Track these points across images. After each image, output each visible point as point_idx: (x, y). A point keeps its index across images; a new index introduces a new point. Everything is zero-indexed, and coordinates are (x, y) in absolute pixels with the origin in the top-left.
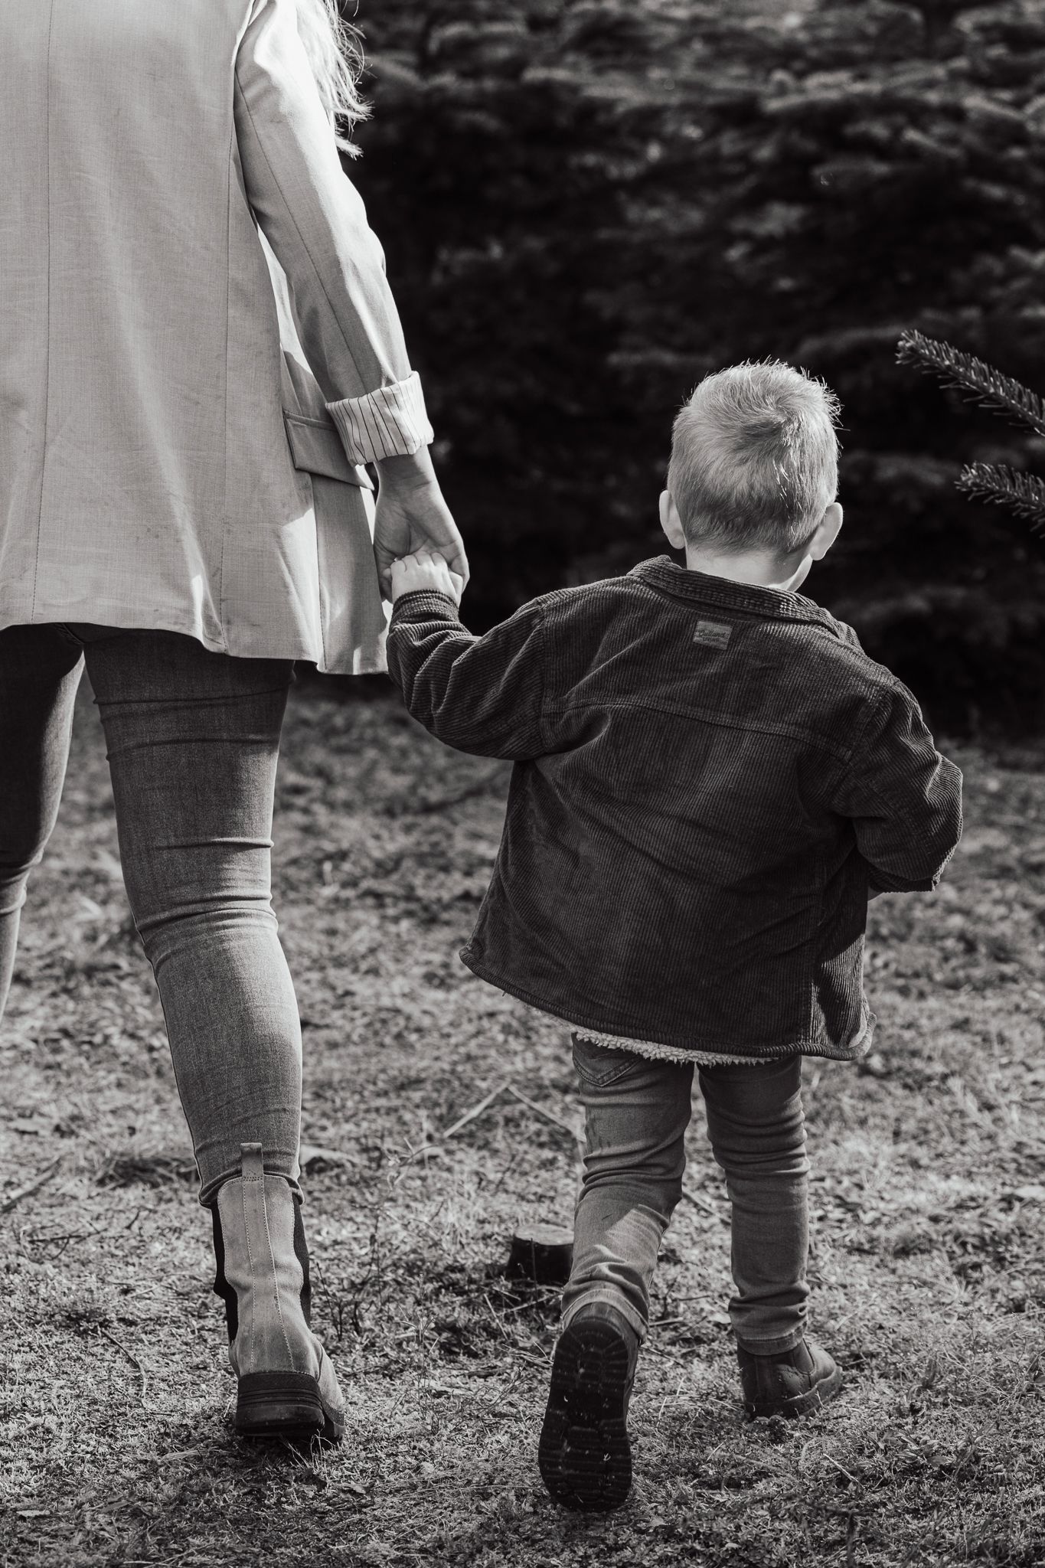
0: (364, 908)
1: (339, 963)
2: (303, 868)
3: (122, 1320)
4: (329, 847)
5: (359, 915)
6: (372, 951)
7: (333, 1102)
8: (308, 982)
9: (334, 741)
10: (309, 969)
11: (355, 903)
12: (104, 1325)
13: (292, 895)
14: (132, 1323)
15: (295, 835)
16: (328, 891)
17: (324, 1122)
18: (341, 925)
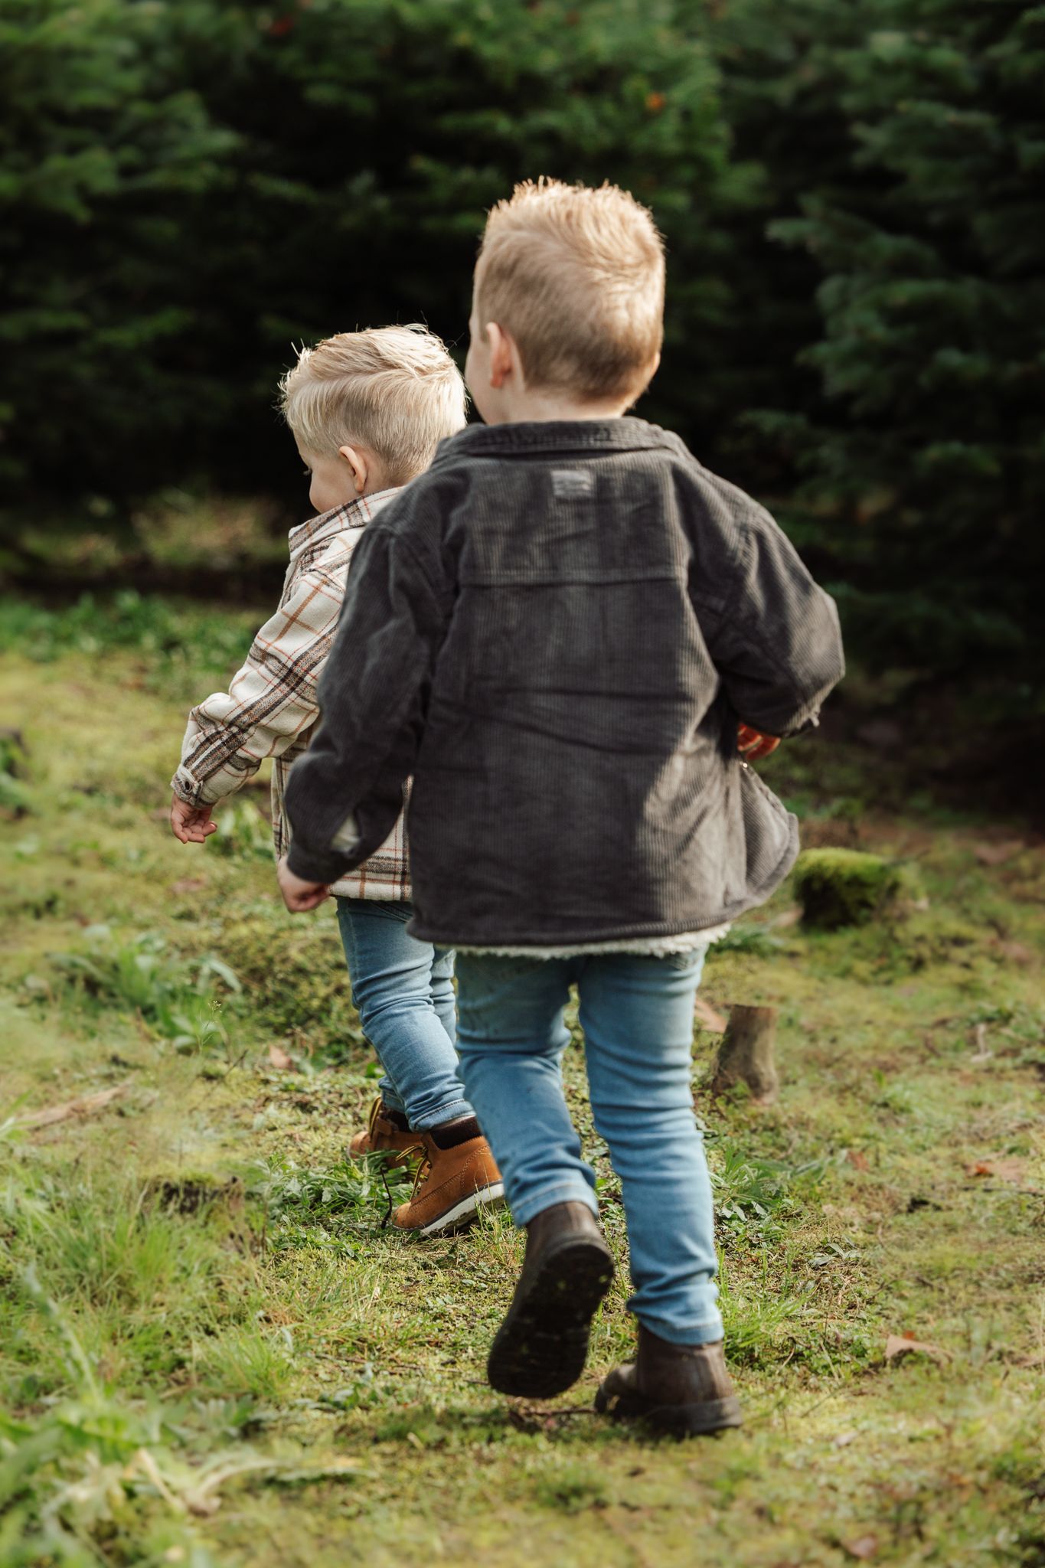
0: (1023, 1080)
1: (979, 1139)
2: (952, 1030)
3: (624, 1505)
4: (989, 1008)
5: (1015, 1086)
6: (1024, 1127)
7: (941, 1291)
8: (934, 1159)
9: (1016, 887)
10: (937, 1144)
11: (1013, 1074)
12: (600, 1505)
13: (933, 1061)
14: (633, 1509)
15: (952, 993)
16: (981, 1059)
17: (926, 1314)
18: (988, 1097)
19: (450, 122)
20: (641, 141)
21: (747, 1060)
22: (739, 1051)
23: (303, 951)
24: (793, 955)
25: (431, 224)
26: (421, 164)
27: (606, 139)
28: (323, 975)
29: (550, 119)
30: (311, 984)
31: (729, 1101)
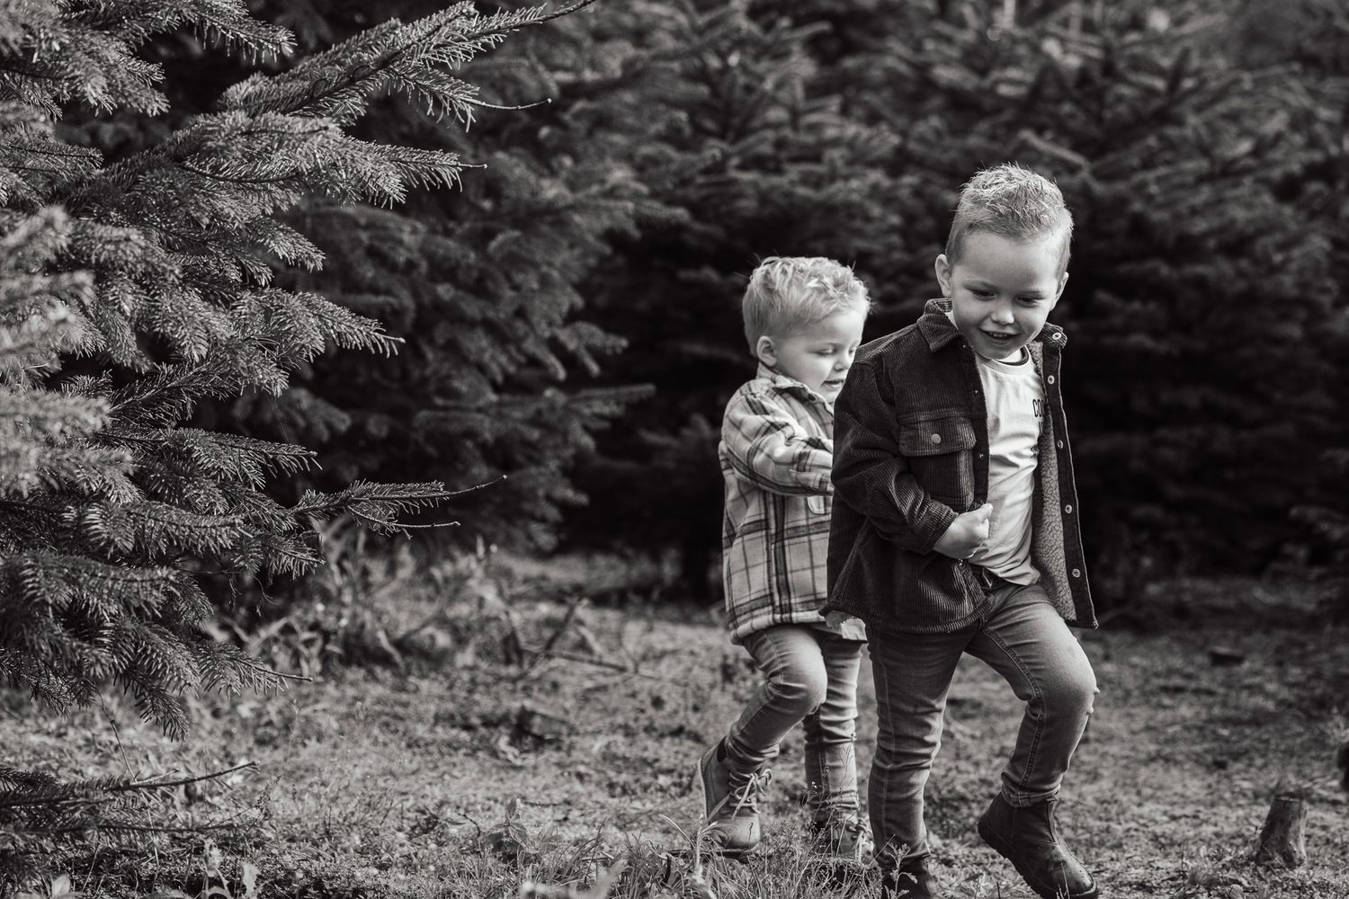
19: (1124, 269)
20: (1267, 285)
21: (1283, 840)
22: (1277, 834)
23: (965, 786)
24: (1335, 803)
25: (1109, 341)
26: (1103, 296)
27: (1241, 285)
28: (979, 802)
29: (1201, 269)
30: (970, 808)
31: (1268, 869)
